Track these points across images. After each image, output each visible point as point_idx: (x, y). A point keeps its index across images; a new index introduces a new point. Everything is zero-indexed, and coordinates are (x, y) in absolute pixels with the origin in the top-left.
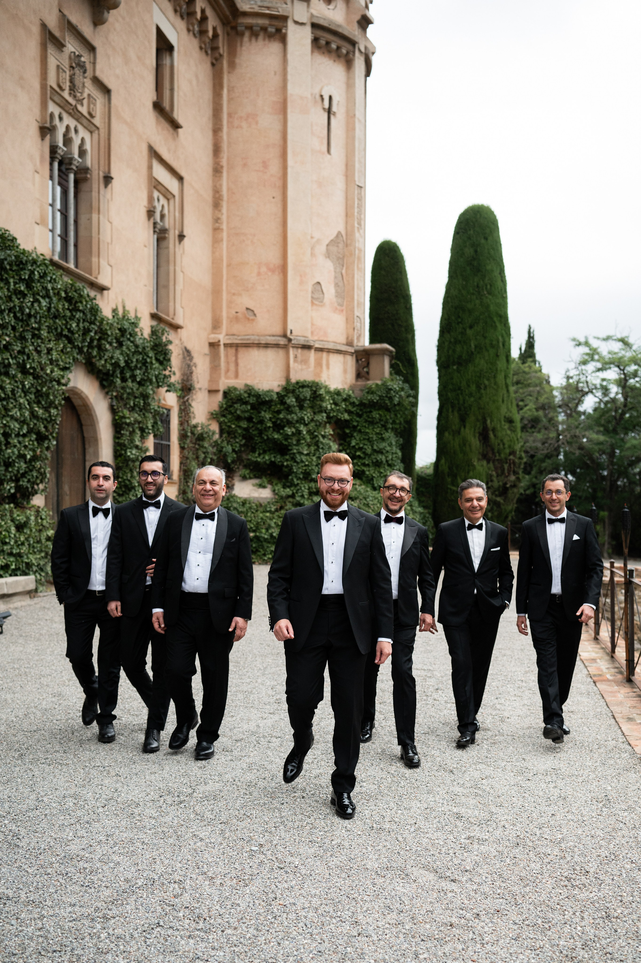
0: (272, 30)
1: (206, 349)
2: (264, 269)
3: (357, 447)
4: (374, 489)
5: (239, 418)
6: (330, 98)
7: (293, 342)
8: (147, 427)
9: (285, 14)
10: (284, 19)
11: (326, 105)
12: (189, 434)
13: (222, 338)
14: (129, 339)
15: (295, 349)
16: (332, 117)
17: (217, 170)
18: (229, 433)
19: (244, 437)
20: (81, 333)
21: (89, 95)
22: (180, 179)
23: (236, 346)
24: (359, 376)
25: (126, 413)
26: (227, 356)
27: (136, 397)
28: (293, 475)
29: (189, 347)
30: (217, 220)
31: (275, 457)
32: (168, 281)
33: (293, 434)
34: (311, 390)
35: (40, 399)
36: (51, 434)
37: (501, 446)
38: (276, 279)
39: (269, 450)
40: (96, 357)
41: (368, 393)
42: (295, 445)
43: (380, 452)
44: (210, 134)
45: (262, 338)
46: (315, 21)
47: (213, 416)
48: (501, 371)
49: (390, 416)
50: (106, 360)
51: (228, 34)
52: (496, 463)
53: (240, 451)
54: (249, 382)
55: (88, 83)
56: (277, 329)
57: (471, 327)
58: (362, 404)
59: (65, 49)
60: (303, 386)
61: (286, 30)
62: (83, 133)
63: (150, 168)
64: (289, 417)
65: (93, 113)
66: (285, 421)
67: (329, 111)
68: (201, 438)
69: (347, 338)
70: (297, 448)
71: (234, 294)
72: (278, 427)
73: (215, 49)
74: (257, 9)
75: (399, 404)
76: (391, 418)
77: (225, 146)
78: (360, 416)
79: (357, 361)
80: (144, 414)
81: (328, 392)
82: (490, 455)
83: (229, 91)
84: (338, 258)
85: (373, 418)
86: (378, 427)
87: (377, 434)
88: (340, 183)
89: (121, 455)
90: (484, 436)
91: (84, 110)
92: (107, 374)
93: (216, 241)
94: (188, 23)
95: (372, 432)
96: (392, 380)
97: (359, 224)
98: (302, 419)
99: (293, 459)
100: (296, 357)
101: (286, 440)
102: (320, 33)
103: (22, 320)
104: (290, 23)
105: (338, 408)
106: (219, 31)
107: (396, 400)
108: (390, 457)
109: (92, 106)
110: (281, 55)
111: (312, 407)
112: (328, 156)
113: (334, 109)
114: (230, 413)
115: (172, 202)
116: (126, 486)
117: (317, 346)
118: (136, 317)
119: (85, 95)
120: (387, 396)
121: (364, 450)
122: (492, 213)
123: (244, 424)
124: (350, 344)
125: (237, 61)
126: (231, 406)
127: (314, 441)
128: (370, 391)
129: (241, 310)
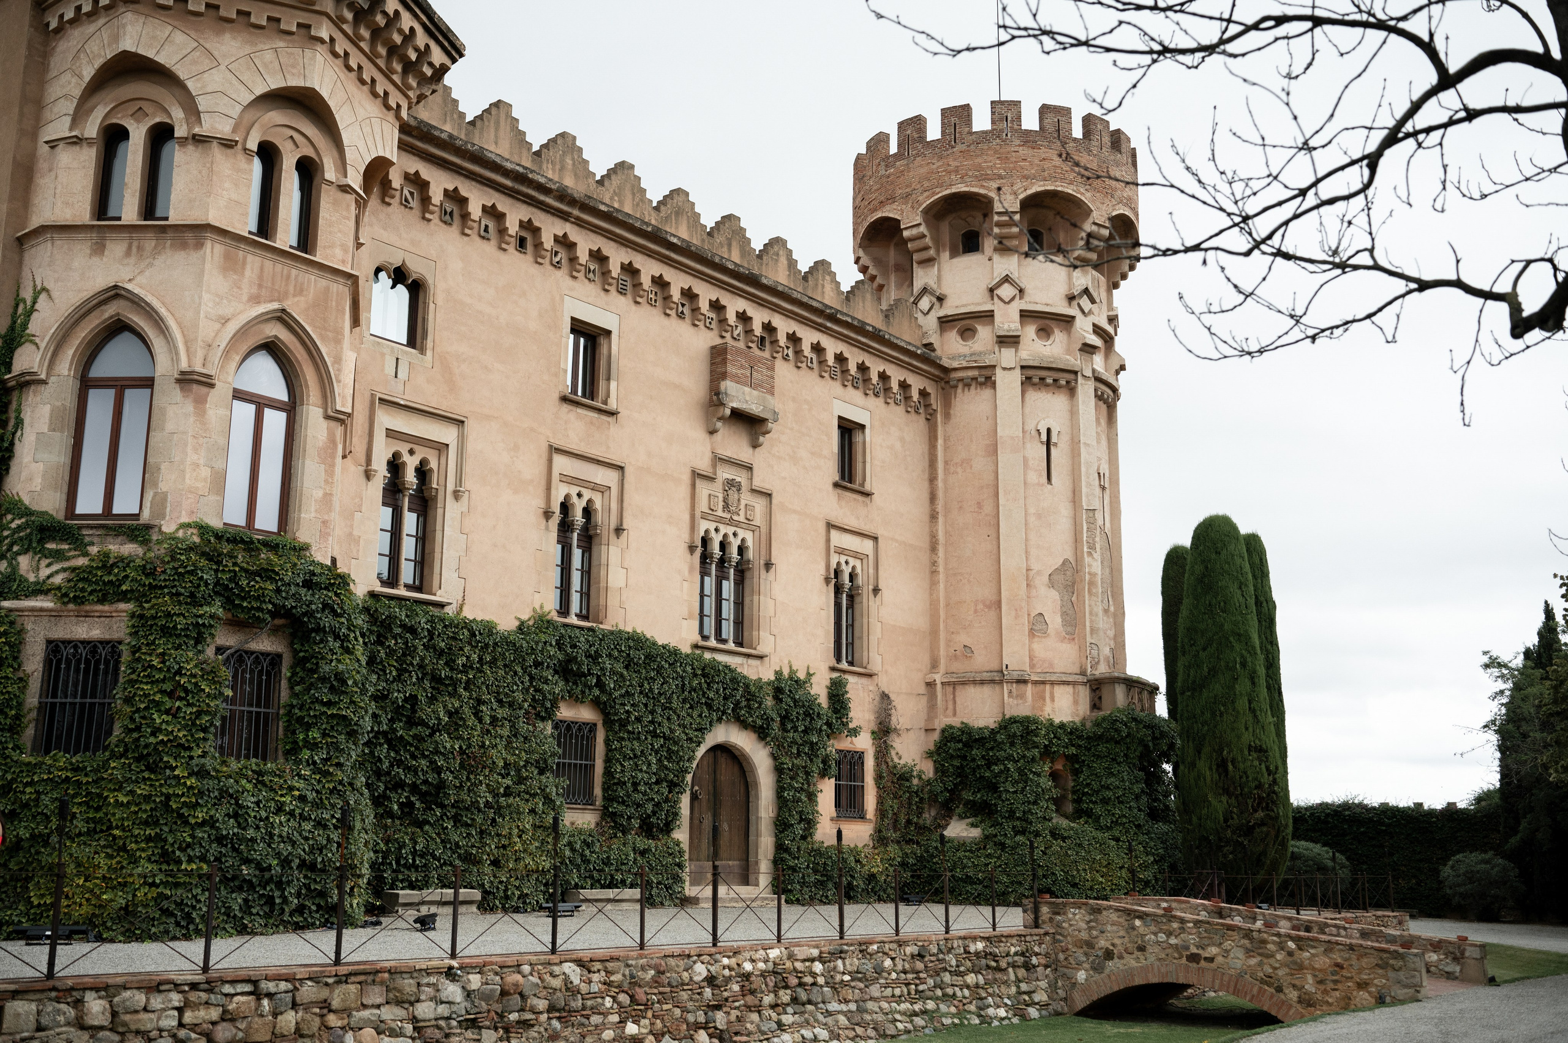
0: (981, 379)
1: (922, 689)
2: (980, 606)
5: (952, 757)
6: (1049, 431)
7: (1007, 677)
9: (993, 363)
10: (993, 367)
11: (1044, 438)
12: (887, 774)
13: (940, 677)
15: (1010, 684)
16: (1052, 448)
17: (933, 517)
18: (943, 772)
19: (957, 775)
20: (722, 698)
21: (746, 505)
22: (875, 539)
23: (953, 684)
24: (1093, 705)
25: (789, 759)
26: (945, 694)
28: (999, 813)
29: (888, 692)
30: (934, 563)
31: (986, 795)
33: (1001, 772)
35: (671, 755)
37: (1244, 779)
38: (992, 614)
39: (981, 788)
40: (745, 715)
41: (1096, 724)
42: (1002, 782)
43: (1108, 788)
44: (926, 484)
45: (978, 674)
46: (1025, 363)
47: (927, 755)
48: (1241, 694)
50: (758, 716)
51: (943, 389)
54: (965, 720)
55: (745, 496)
56: (993, 665)
58: (1089, 738)
59: (717, 480)
60: (1015, 722)
61: (995, 377)
62: (742, 534)
63: (828, 539)
64: (999, 754)
65: (752, 516)
66: (995, 758)
67: (1048, 443)
68: (903, 777)
69: (1080, 667)
70: (1004, 785)
71: (951, 632)
72: (989, 764)
73: (926, 407)
74: (965, 364)
77: (940, 494)
78: (1087, 750)
79: (1091, 691)
82: (1231, 789)
83: (944, 441)
84: (1066, 587)
85: (1101, 751)
86: (1107, 761)
88: (1065, 511)
90: (1222, 766)
91: (741, 517)
92: (762, 727)
93: (933, 584)
94: (885, 398)
95: (1100, 766)
97: (1092, 548)
98: (1012, 755)
99: (1000, 797)
100: (1010, 692)
101: (996, 777)
102: (1030, 373)
104: (998, 371)
105: (1059, 742)
106: (929, 390)
109: (750, 511)
110: (992, 400)
111: (1024, 743)
112: (1049, 487)
113: (1054, 439)
114: (945, 752)
115: (865, 561)
116: (785, 824)
117: (1034, 678)
118: (808, 674)
119: (742, 506)
123: (956, 763)
124: (1083, 673)
125: (952, 412)
126: (946, 745)
127: (1023, 777)
128: (1098, 722)
129: (960, 647)
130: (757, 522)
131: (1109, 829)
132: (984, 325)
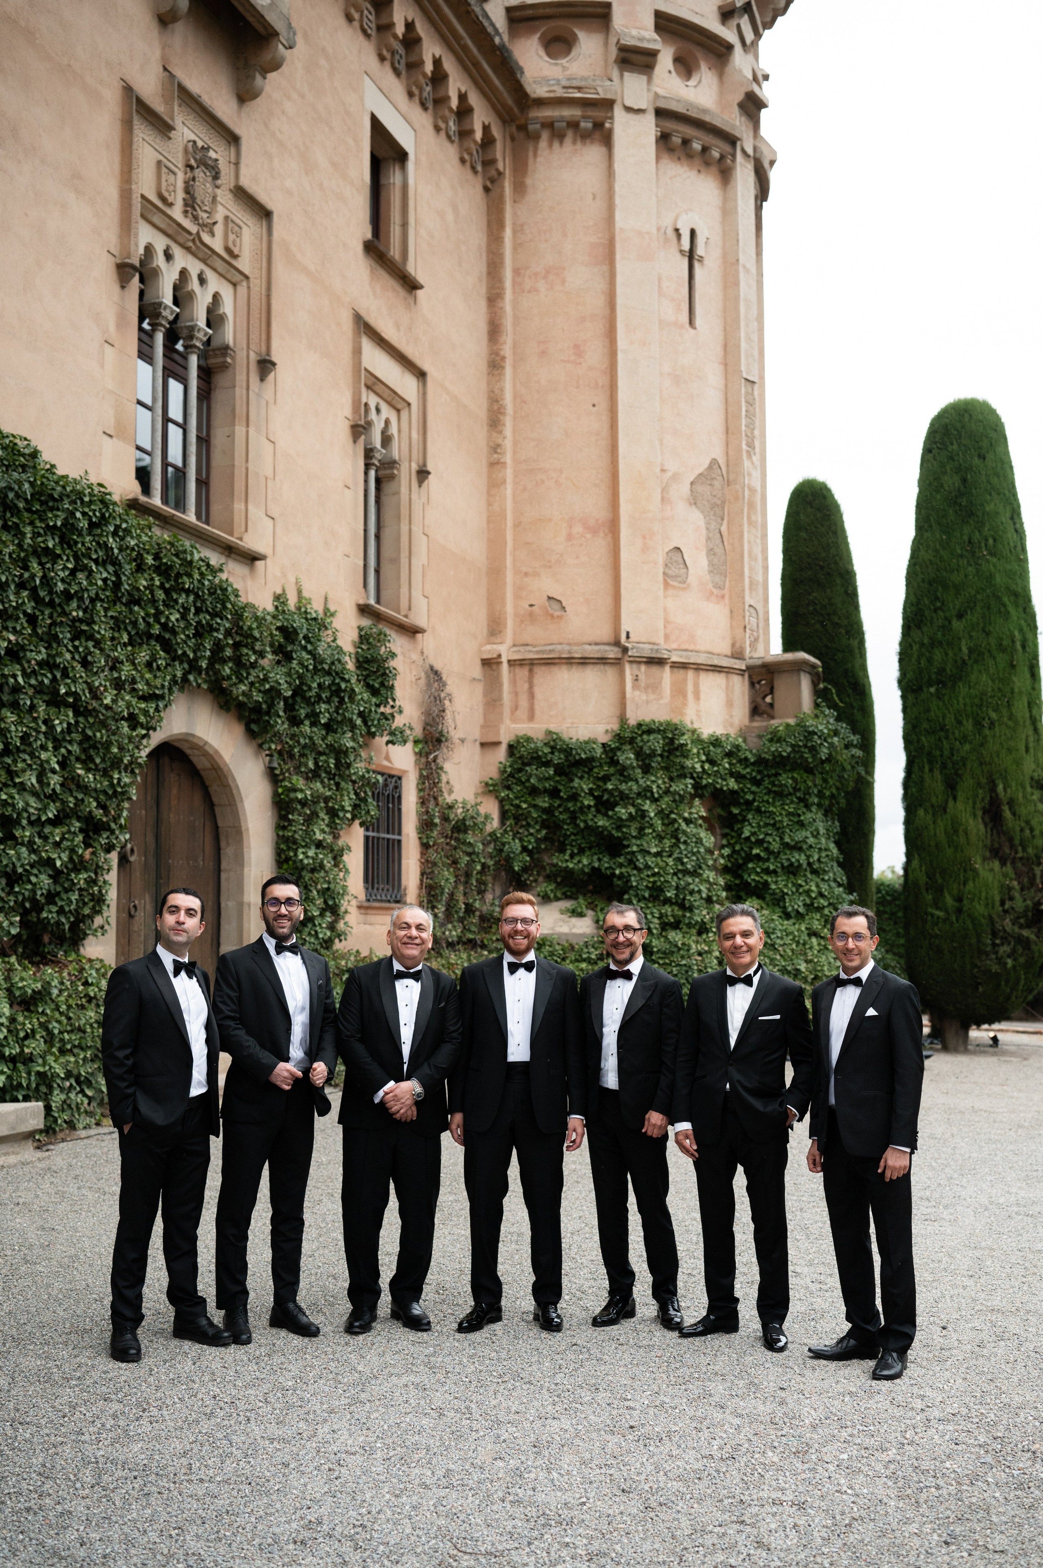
0: (586, 125)
1: (477, 671)
2: (578, 529)
3: (753, 839)
4: (787, 916)
5: (534, 791)
6: (693, 233)
7: (630, 653)
8: (343, 808)
9: (609, 96)
10: (608, 104)
11: (686, 244)
12: (437, 821)
13: (505, 651)
14: (305, 648)
15: (635, 666)
16: (697, 265)
17: (495, 365)
18: (517, 818)
19: (544, 825)
20: (191, 632)
21: (226, 218)
22: (421, 375)
23: (531, 664)
24: (755, 711)
25: (300, 782)
26: (513, 682)
27: (321, 754)
28: (631, 892)
29: (437, 667)
30: (495, 448)
31: (599, 860)
32: (398, 550)
33: (631, 818)
34: (664, 738)
35: (92, 752)
36: (116, 819)
37: (1027, 833)
38: (600, 544)
39: (590, 848)
40: (229, 678)
41: (771, 740)
42: (635, 837)
43: (797, 847)
44: (482, 304)
45: (575, 648)
46: (662, 104)
47: (490, 789)
48: (1020, 693)
49: (814, 781)
50: (252, 684)
51: (513, 139)
52: (1019, 865)
53: (538, 849)
54: (553, 727)
55: (224, 197)
56: (604, 633)
57: (960, 616)
58: (760, 761)
59: (173, 134)
60: (649, 732)
61: (612, 123)
62: (215, 284)
63: (357, 352)
64: (623, 787)
65: (236, 251)
66: (616, 794)
67: (691, 256)
68: (461, 827)
69: (733, 645)
70: (638, 842)
71: (526, 574)
72: (604, 805)
73: (489, 163)
74: (560, 93)
75: (829, 759)
76: (815, 785)
77: (508, 323)
78: (758, 783)
79: (752, 684)
80: (337, 785)
81: (698, 741)
82: (1007, 850)
83: (514, 232)
84: (713, 506)
85: (781, 786)
86: (792, 802)
87: (789, 814)
88: (714, 377)
89: (287, 860)
90: (993, 814)
91: (217, 244)
92: (257, 709)
93: (494, 485)
94: (435, 116)
95: (780, 811)
96: (816, 716)
97: (751, 445)
98: (649, 789)
99: (632, 863)
100: (636, 679)
101: (619, 828)
102: (670, 125)
103: (51, 604)
104: (618, 111)
105: (716, 769)
106: (496, 132)
107: (824, 753)
108: (816, 857)
109: (232, 237)
110: (604, 165)
111: (666, 769)
112: (691, 331)
113: (700, 251)
114: (520, 782)
115: (404, 414)
117: (674, 659)
118: (326, 610)
119: (219, 216)
120: (805, 746)
121: (765, 845)
122: (993, 412)
123: (544, 802)
124: (738, 655)
125: (528, 181)
126: (520, 770)
127: (671, 829)
128: (775, 738)
129: (540, 600)
130: (244, 264)
131: (800, 916)
132: (590, 30)
